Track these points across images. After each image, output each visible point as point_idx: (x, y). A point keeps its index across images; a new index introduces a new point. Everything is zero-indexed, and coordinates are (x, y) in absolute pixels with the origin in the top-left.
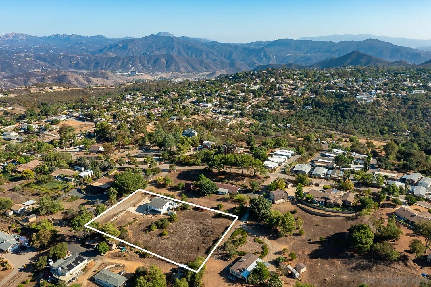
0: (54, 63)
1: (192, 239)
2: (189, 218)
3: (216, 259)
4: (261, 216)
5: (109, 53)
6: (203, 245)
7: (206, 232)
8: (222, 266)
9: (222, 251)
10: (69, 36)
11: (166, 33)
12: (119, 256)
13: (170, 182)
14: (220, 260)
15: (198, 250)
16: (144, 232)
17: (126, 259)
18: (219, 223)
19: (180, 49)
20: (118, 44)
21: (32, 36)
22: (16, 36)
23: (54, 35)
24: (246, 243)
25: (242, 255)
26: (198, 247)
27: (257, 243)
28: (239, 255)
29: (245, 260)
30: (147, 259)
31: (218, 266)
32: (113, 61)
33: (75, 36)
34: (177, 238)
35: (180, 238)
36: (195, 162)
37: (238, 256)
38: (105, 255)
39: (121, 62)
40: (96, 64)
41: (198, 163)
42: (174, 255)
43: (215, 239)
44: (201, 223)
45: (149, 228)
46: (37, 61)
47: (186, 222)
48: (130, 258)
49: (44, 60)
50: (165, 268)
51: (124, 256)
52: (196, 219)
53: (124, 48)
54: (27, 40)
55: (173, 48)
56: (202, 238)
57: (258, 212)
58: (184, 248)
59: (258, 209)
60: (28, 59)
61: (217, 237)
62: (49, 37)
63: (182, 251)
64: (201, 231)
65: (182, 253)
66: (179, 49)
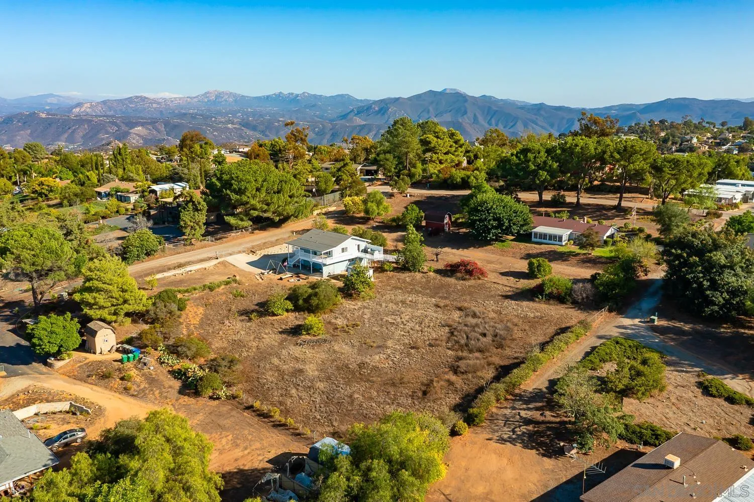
0: (267, 133)
1: (409, 355)
2: (418, 292)
3: (502, 440)
4: (719, 298)
5: (356, 120)
6: (453, 378)
7: (473, 335)
8: (535, 477)
9: (537, 409)
10: (297, 96)
11: (455, 89)
12: (105, 376)
13: (381, 207)
14: (526, 447)
15: (425, 393)
16: (244, 317)
17: (125, 389)
18: (532, 315)
19: (477, 114)
20: (371, 106)
21: (242, 96)
22: (219, 95)
23: (275, 94)
24: (661, 390)
25: (646, 443)
26: (429, 384)
27: (721, 401)
28: (631, 441)
29: (677, 463)
30: (202, 401)
31: (510, 474)
32: (360, 131)
33: (307, 95)
34: (353, 346)
35: (365, 347)
36: (469, 177)
37: (622, 445)
38: (58, 364)
39: (374, 133)
40: (332, 135)
41: (477, 179)
42: (318, 400)
43: (506, 362)
44: (460, 309)
45: (264, 309)
46: (243, 130)
47: (403, 302)
48: (143, 390)
49: (254, 128)
50: (258, 445)
51: (122, 379)
52: (440, 297)
53: (382, 112)
54: (236, 101)
55: (465, 113)
56: (450, 352)
57: (706, 284)
58: (368, 381)
59: (710, 267)
60: (230, 126)
61: (516, 358)
62: (268, 97)
63: (358, 391)
64: (452, 333)
65: (351, 396)
66: (475, 115)
